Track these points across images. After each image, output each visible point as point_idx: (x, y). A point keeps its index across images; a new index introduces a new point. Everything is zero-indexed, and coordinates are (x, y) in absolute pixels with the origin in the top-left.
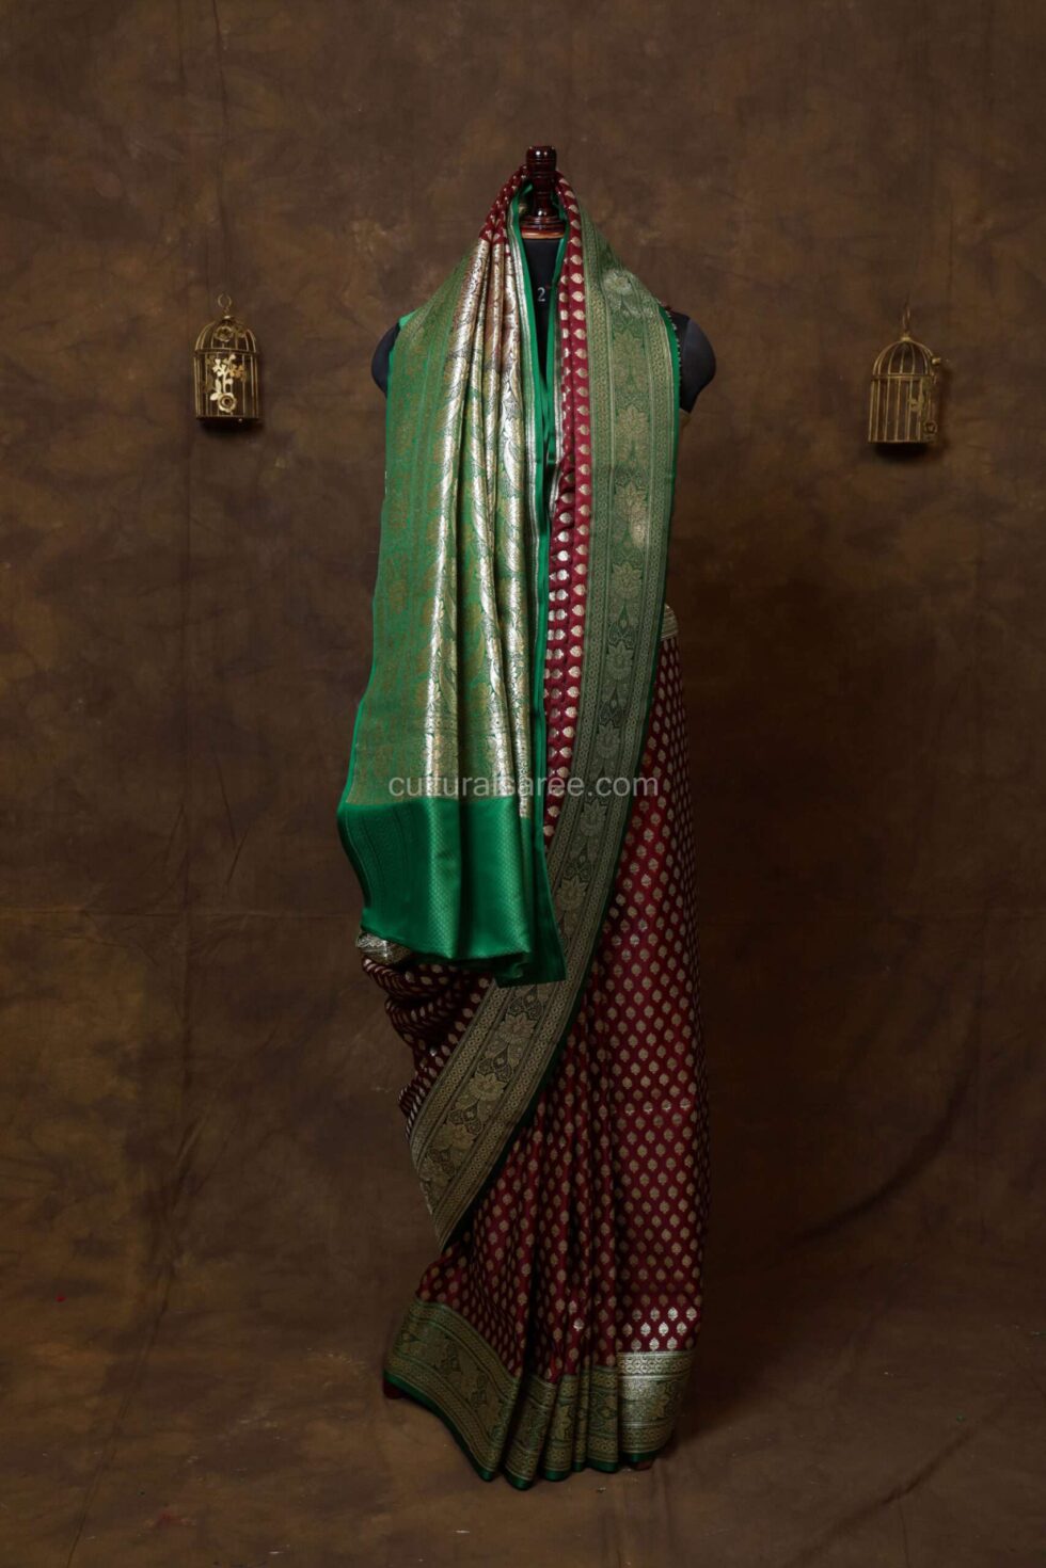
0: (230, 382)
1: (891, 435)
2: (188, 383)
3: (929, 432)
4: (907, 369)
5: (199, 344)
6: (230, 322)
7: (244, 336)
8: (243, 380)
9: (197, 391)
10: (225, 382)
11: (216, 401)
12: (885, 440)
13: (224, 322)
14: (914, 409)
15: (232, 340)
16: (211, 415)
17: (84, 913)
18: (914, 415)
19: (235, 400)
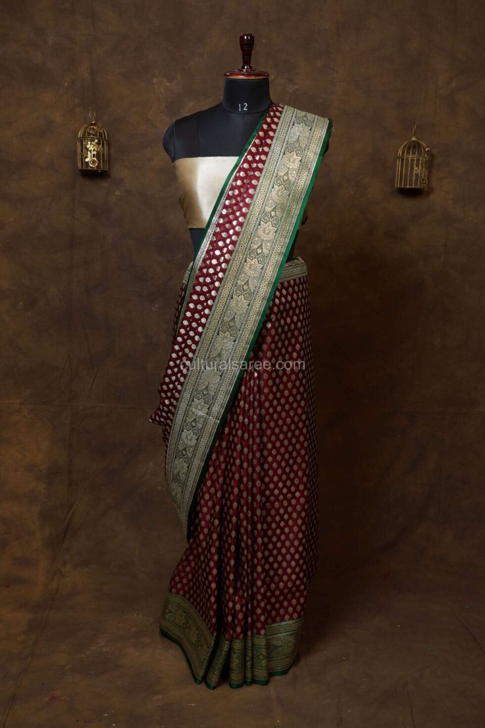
0: (95, 153)
1: (405, 184)
2: (75, 153)
3: (423, 183)
4: (413, 153)
5: (80, 134)
6: (95, 124)
7: (101, 131)
8: (101, 152)
9: (79, 157)
10: (93, 153)
11: (88, 162)
12: (403, 187)
13: (92, 124)
14: (417, 172)
15: (96, 133)
16: (85, 169)
17: (21, 404)
18: (417, 175)
19: (97, 161)
